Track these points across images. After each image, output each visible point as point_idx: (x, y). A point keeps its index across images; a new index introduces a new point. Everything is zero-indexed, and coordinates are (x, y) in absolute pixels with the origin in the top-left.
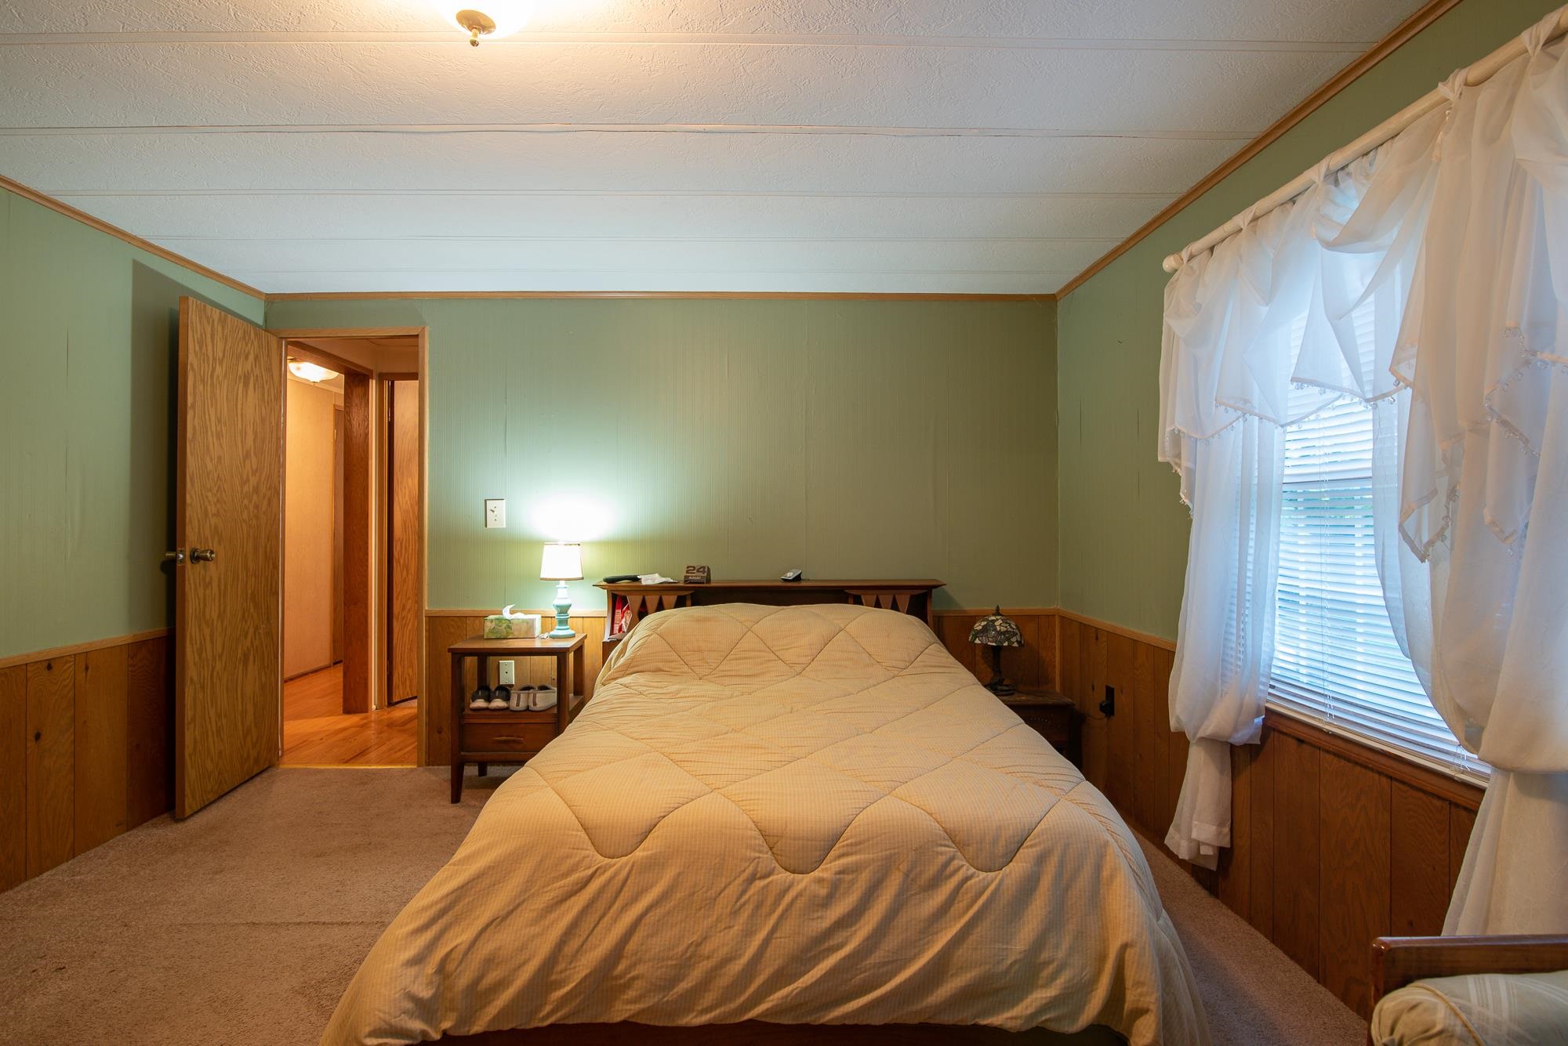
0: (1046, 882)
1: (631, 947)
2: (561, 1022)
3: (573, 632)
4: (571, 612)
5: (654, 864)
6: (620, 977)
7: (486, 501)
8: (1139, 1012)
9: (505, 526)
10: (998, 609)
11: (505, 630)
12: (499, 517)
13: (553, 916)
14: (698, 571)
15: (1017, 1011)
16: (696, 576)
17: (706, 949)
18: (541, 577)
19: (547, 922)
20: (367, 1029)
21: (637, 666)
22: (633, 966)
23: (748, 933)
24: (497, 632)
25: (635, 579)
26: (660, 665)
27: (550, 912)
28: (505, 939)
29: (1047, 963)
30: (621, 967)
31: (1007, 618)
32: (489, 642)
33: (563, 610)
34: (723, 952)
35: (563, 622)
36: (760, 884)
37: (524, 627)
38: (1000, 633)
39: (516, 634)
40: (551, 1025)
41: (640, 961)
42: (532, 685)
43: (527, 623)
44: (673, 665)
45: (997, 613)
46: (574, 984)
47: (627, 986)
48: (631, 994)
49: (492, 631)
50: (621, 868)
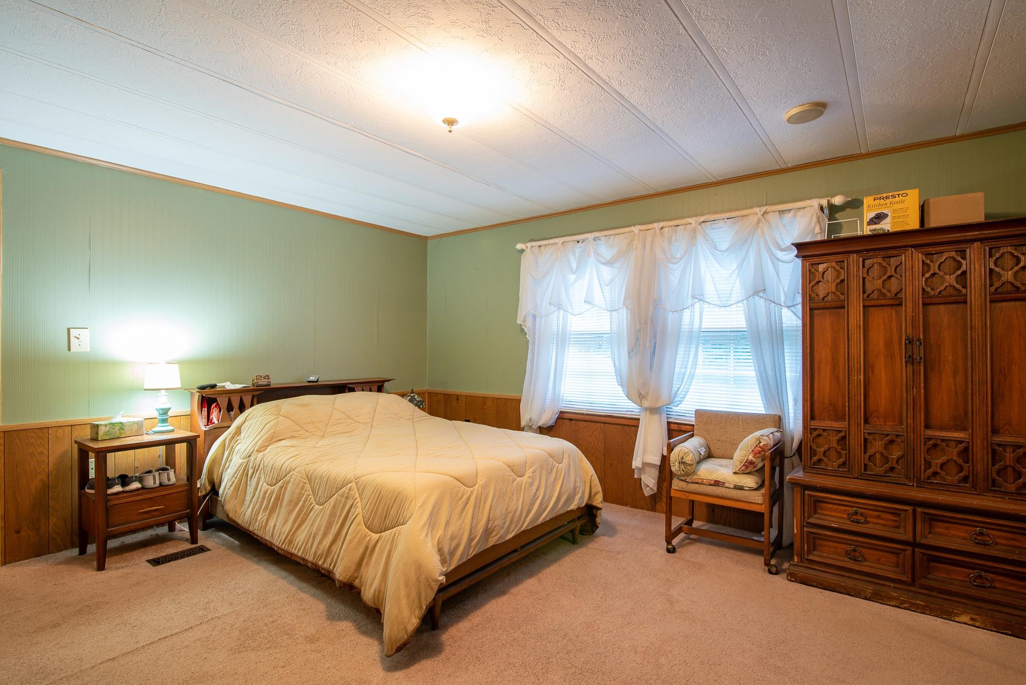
0: (572, 464)
1: (491, 516)
2: (478, 552)
3: (172, 428)
4: (170, 413)
5: (486, 486)
6: (490, 528)
7: (69, 330)
8: (596, 494)
9: (89, 350)
10: (412, 390)
11: (118, 432)
12: (83, 343)
13: (464, 514)
14: (264, 378)
15: (573, 505)
16: (263, 382)
17: (509, 510)
18: (145, 388)
19: (462, 517)
20: (438, 574)
21: (278, 436)
22: (493, 523)
23: (518, 500)
24: (111, 434)
25: (214, 386)
26: (293, 434)
27: (462, 513)
28: (452, 529)
29: (577, 487)
30: (490, 525)
31: (419, 394)
32: (104, 442)
33: (165, 411)
34: (514, 509)
35: (164, 421)
36: (515, 483)
37: (135, 427)
38: (418, 401)
39: (128, 433)
40: (474, 556)
41: (495, 520)
42: (151, 469)
43: (138, 424)
44: (300, 433)
45: (412, 392)
46: (479, 536)
47: (493, 531)
48: (494, 533)
49: (107, 433)
50: (478, 489)
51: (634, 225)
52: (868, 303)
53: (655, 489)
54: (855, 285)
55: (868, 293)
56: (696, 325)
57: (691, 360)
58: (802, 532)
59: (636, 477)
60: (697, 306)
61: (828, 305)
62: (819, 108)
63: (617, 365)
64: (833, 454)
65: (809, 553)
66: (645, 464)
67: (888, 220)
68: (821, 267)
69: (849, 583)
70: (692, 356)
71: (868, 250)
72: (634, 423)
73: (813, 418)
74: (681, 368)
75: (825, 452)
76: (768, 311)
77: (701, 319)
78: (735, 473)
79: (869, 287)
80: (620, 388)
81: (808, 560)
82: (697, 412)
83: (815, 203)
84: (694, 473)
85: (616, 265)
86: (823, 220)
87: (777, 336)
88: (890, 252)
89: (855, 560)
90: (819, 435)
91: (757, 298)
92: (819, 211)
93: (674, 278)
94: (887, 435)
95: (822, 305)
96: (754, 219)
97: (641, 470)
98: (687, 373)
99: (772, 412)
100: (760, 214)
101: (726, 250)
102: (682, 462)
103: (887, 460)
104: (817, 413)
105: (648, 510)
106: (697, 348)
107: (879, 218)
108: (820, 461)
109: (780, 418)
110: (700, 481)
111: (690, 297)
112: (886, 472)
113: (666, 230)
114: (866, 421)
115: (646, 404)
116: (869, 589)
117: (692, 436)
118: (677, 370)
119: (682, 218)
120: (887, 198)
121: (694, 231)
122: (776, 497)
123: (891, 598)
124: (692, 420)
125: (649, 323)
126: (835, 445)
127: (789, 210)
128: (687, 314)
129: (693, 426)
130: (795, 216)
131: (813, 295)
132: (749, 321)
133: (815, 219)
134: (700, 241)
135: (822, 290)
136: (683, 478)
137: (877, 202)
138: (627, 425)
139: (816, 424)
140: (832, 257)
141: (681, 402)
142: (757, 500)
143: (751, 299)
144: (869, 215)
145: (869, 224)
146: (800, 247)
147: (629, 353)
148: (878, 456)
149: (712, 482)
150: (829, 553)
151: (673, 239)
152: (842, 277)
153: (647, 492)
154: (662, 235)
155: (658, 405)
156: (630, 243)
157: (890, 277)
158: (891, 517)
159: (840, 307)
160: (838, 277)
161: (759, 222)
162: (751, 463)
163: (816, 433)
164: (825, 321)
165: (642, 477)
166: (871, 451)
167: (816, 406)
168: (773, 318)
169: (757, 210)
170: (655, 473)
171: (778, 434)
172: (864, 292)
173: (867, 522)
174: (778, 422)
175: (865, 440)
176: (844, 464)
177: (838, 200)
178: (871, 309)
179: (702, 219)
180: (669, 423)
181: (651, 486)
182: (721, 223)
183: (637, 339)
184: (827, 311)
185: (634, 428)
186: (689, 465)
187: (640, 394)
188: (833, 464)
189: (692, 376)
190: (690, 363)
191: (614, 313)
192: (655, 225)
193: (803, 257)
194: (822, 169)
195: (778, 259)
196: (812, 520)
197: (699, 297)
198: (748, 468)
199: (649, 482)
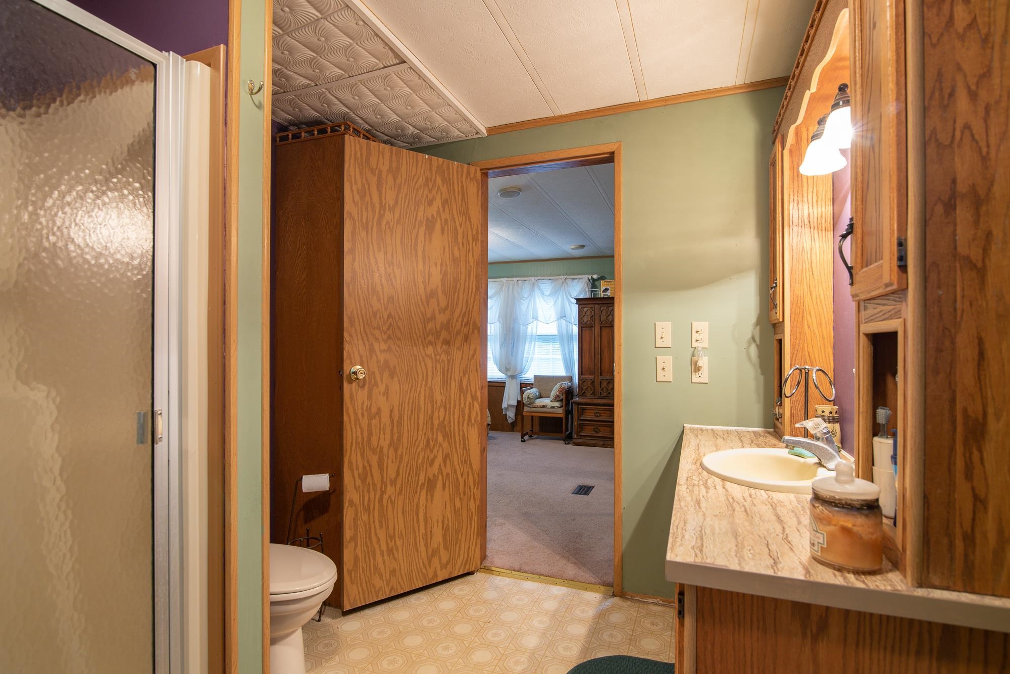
51: (503, 278)
52: (601, 326)
53: (514, 418)
54: (597, 317)
55: (601, 321)
56: (534, 333)
57: (532, 348)
58: (577, 423)
59: (504, 413)
60: (535, 322)
61: (587, 326)
62: (583, 246)
63: (494, 353)
64: (589, 389)
65: (580, 432)
66: (509, 406)
67: (609, 291)
68: (585, 309)
69: (594, 442)
70: (532, 347)
71: (602, 304)
72: (503, 385)
73: (582, 374)
74: (527, 354)
75: (586, 389)
76: (567, 325)
77: (537, 329)
78: (551, 401)
79: (602, 319)
80: (496, 366)
81: (580, 435)
82: (535, 376)
83: (586, 277)
84: (534, 403)
85: (493, 299)
86: (590, 285)
87: (570, 338)
88: (609, 305)
89: (596, 432)
90: (584, 381)
91: (562, 320)
92: (588, 281)
93: (524, 308)
94: (608, 380)
95: (585, 326)
96: (561, 281)
97: (506, 409)
98: (530, 357)
99: (568, 375)
100: (563, 279)
101: (548, 296)
102: (529, 398)
103: (608, 390)
104: (583, 372)
105: (510, 431)
106: (535, 344)
107: (606, 290)
108: (584, 392)
109: (571, 377)
110: (536, 406)
111: (531, 317)
112: (607, 394)
113: (520, 282)
114: (601, 375)
115: (509, 374)
116: (601, 443)
117: (533, 388)
118: (525, 356)
119: (528, 277)
120: (609, 282)
121: (534, 284)
122: (568, 412)
123: (608, 445)
124: (532, 381)
125: (511, 331)
126: (590, 385)
127: (576, 279)
128: (530, 327)
129: (533, 384)
130: (578, 281)
131: (582, 321)
132: (559, 331)
133: (586, 284)
134: (536, 289)
135: (586, 319)
136: (529, 406)
137: (606, 283)
138: (499, 386)
139: (583, 377)
140: (589, 305)
141: (527, 372)
142: (560, 412)
143: (559, 320)
144: (603, 288)
145: (603, 292)
146: (578, 300)
147: (501, 347)
148: (605, 388)
149: (542, 406)
150: (588, 431)
151: (523, 287)
152: (592, 314)
153: (510, 421)
154: (518, 284)
155: (516, 374)
156: (501, 287)
157: (609, 315)
158: (608, 412)
159: (591, 327)
160: (591, 314)
161: (563, 283)
162: (558, 396)
163: (583, 381)
164: (587, 332)
165: (508, 413)
166: (602, 386)
167: (583, 370)
168: (569, 328)
169: (562, 277)
170: (514, 410)
171: (570, 384)
172: (600, 321)
173: (600, 416)
174: (571, 379)
175: (600, 382)
176: (593, 393)
177: (595, 277)
178: (603, 328)
179: (538, 278)
180: (521, 383)
181: (512, 417)
182: (546, 281)
183: (505, 340)
184: (587, 328)
185: (502, 388)
186: (532, 399)
187: (506, 368)
188: (589, 393)
189: (532, 359)
190: (531, 352)
191: (492, 325)
192: (515, 279)
193: (579, 304)
194: (589, 260)
195: (571, 303)
196: (581, 418)
197: (536, 318)
198: (557, 399)
199: (511, 414)
